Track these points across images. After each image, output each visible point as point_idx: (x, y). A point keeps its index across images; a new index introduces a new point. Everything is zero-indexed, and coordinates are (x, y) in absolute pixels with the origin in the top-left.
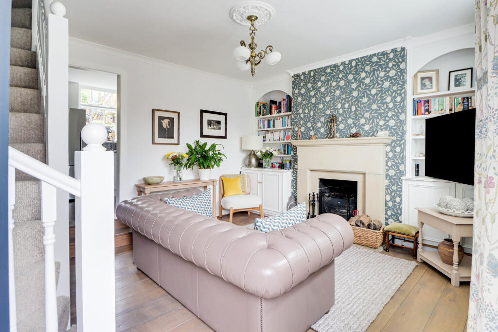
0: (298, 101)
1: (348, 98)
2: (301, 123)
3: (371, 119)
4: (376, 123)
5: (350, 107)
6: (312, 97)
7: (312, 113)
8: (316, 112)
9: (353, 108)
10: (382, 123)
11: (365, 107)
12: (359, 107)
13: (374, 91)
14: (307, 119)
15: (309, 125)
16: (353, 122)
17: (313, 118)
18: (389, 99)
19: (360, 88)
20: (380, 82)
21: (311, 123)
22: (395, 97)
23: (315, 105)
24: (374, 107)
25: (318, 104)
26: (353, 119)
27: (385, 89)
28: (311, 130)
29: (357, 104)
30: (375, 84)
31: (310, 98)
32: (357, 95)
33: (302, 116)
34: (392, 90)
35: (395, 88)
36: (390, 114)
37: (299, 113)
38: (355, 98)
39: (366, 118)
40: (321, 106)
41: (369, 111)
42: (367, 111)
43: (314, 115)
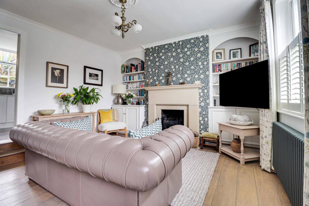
0: (148, 64)
1: (178, 63)
2: (151, 77)
3: (190, 74)
4: (193, 77)
5: (179, 68)
6: (157, 62)
7: (157, 71)
8: (159, 71)
9: (181, 68)
10: (197, 76)
11: (187, 67)
12: (184, 68)
13: (192, 59)
14: (154, 74)
15: (155, 78)
16: (181, 76)
17: (158, 74)
18: (200, 63)
19: (184, 57)
20: (195, 54)
21: (156, 77)
22: (203, 62)
23: (159, 66)
24: (192, 67)
25: (160, 66)
26: (180, 74)
27: (198, 57)
28: (156, 81)
29: (183, 66)
30: (193, 55)
31: (156, 62)
32: (183, 61)
33: (151, 73)
34: (202, 59)
35: (203, 57)
36: (201, 72)
37: (149, 71)
38: (181, 62)
39: (188, 74)
40: (162, 67)
41: (190, 70)
42: (189, 70)
43: (158, 72)
